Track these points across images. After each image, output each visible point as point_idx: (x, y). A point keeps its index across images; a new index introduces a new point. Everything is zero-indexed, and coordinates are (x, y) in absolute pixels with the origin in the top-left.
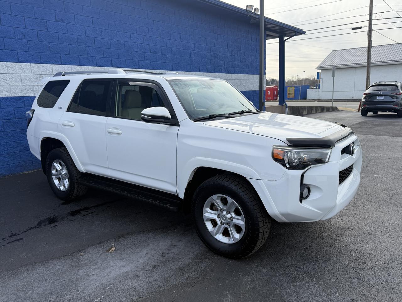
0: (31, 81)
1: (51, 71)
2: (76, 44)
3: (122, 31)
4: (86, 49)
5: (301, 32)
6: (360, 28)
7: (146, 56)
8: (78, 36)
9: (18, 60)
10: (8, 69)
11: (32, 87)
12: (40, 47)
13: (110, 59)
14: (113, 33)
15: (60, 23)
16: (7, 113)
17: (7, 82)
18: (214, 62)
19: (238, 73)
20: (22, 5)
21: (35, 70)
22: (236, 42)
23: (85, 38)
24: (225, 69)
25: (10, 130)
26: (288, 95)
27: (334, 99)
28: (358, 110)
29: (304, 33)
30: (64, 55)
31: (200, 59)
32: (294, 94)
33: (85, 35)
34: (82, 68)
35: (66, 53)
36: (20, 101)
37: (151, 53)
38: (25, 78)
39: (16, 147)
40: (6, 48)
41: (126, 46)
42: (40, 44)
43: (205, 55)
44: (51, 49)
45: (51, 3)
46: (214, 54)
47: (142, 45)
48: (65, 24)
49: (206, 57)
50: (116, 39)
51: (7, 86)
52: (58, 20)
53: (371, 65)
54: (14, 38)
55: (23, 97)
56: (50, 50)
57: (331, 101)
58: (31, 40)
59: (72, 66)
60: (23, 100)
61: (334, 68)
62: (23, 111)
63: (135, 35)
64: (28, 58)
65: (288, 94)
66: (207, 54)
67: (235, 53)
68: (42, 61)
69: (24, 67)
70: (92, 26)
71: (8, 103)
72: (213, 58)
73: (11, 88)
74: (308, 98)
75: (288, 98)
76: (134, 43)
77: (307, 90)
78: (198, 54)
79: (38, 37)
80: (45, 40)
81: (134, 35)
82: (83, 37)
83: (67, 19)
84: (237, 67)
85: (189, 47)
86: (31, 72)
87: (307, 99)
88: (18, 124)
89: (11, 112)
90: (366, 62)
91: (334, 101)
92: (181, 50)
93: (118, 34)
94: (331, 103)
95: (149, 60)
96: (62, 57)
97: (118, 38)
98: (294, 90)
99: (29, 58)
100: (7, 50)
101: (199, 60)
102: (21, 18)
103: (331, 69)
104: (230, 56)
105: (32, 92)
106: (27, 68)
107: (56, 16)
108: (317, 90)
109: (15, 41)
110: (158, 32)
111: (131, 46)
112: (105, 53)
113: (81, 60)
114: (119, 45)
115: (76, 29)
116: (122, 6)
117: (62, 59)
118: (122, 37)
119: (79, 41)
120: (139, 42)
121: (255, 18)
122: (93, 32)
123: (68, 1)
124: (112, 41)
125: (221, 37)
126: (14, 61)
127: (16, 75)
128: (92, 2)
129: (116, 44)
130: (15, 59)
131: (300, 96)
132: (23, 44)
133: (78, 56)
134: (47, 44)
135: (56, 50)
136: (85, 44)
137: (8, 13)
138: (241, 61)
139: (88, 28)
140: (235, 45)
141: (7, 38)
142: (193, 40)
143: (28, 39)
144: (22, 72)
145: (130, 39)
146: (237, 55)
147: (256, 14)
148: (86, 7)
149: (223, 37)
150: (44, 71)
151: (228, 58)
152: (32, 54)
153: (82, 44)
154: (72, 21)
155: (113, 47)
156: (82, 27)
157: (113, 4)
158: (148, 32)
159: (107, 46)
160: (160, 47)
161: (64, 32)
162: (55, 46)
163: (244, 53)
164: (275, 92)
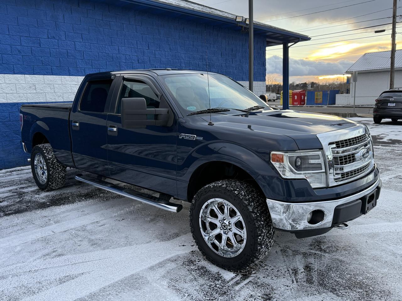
0: (24, 90)
1: (43, 81)
3: (111, 44)
4: (75, 62)
5: (306, 38)
6: (384, 31)
7: (134, 67)
8: (68, 51)
9: (14, 72)
10: (5, 80)
11: (25, 95)
12: (34, 61)
13: (99, 69)
14: (101, 46)
15: (52, 40)
16: (3, 117)
17: (3, 90)
20: (18, 26)
21: (28, 80)
22: (231, 51)
23: (75, 52)
25: (5, 131)
26: (315, 100)
27: (355, 105)
29: (310, 38)
30: (55, 67)
32: (322, 99)
33: (74, 49)
34: (71, 78)
35: (57, 66)
36: (15, 107)
37: (139, 63)
38: (19, 87)
39: (10, 146)
40: (4, 62)
41: (114, 57)
42: (34, 58)
43: (196, 64)
44: (43, 62)
45: (44, 24)
47: (130, 57)
48: (57, 40)
49: (198, 66)
50: (105, 52)
51: (4, 94)
52: (50, 37)
53: (395, 69)
54: (11, 54)
55: (18, 103)
56: (42, 63)
58: (26, 55)
59: (62, 76)
60: (17, 106)
62: (17, 115)
63: (124, 48)
64: (22, 70)
65: (315, 99)
66: (198, 63)
67: (230, 61)
68: (35, 73)
69: (19, 78)
70: (82, 41)
71: (4, 108)
74: (337, 104)
75: (316, 103)
76: (122, 55)
77: (336, 95)
79: (32, 52)
80: (37, 55)
82: (73, 51)
83: (59, 37)
85: (179, 57)
86: (25, 82)
88: (13, 126)
89: (7, 116)
92: (170, 59)
93: (106, 47)
97: (107, 51)
98: (322, 95)
100: (5, 64)
102: (17, 37)
106: (21, 79)
107: (49, 34)
108: (347, 95)
109: (12, 56)
110: (147, 44)
111: (119, 58)
112: (93, 64)
113: (70, 71)
114: (107, 57)
115: (66, 45)
116: (111, 22)
117: (53, 70)
118: (110, 50)
119: (69, 54)
120: (127, 54)
121: (245, 28)
122: (82, 46)
123: (60, 21)
124: (100, 54)
125: (214, 46)
126: (11, 73)
127: (12, 85)
128: (81, 20)
129: (104, 56)
130: (11, 72)
131: (329, 102)
132: (19, 59)
133: (68, 68)
134: (40, 58)
135: (48, 63)
136: (75, 57)
137: (6, 33)
138: (237, 69)
139: (78, 43)
140: (230, 53)
141: (5, 54)
142: (184, 50)
143: (23, 54)
144: (17, 82)
145: (118, 51)
146: (232, 63)
147: (247, 24)
148: (76, 25)
149: (217, 46)
150: (36, 81)
151: (222, 66)
152: (27, 67)
153: (72, 57)
154: (63, 38)
155: (101, 59)
156: (73, 42)
157: (101, 21)
158: (136, 44)
159: (96, 58)
160: (148, 58)
161: (56, 47)
162: (46, 59)
163: (241, 60)
164: (303, 96)
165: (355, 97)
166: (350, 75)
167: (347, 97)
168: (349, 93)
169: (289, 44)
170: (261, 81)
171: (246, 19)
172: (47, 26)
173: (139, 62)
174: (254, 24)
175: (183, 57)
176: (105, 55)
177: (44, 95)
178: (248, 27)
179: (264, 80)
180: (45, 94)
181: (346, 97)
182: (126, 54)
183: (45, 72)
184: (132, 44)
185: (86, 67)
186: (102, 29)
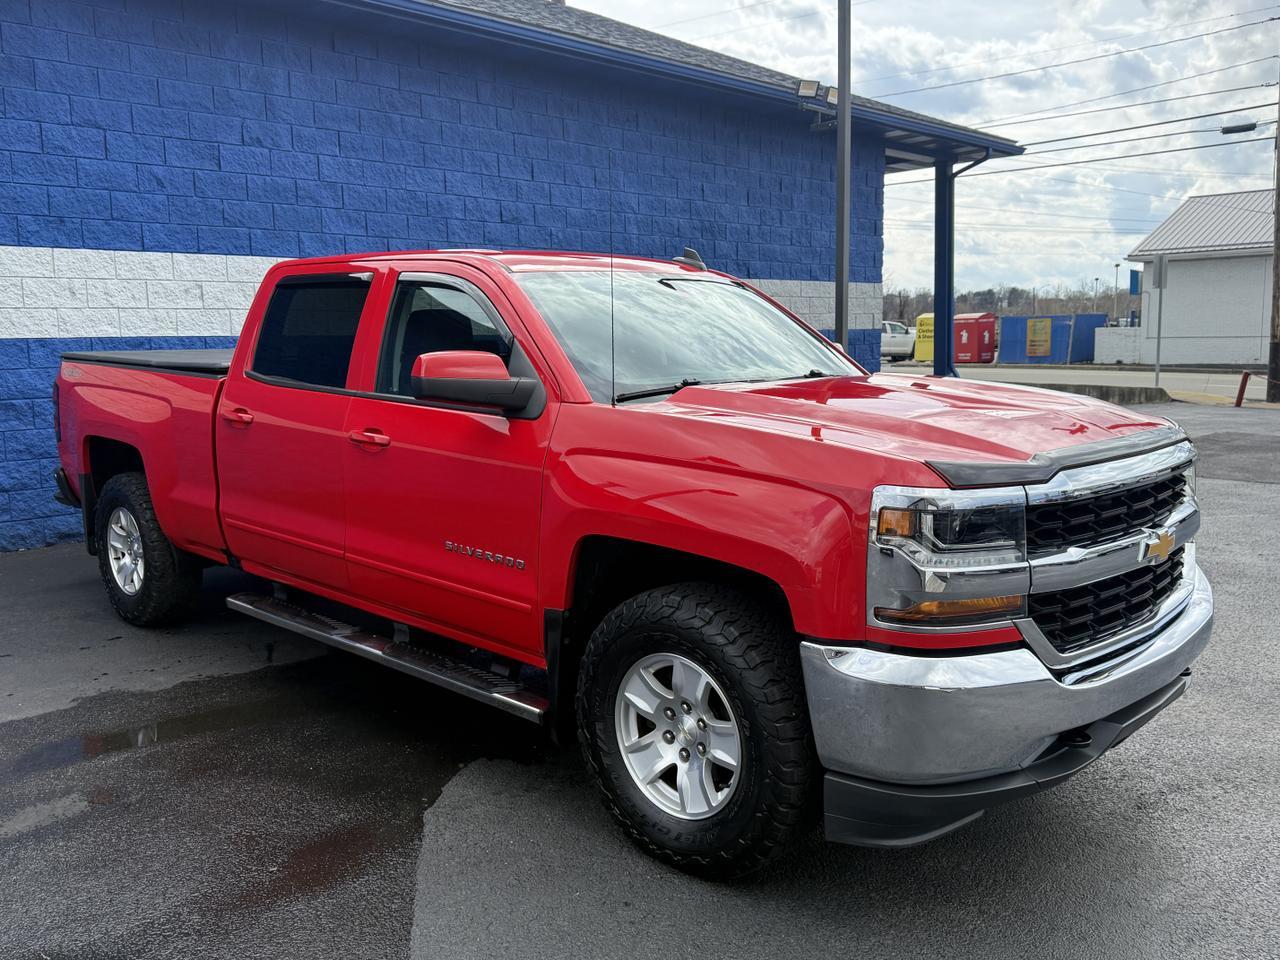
0: (170, 298)
1: (224, 272)
2: (293, 201)
3: (422, 164)
4: (317, 216)
5: (1009, 149)
6: (1251, 127)
8: (299, 182)
10: (115, 268)
11: (173, 313)
12: (199, 211)
13: (386, 240)
14: (395, 170)
15: (253, 148)
17: (111, 300)
18: (703, 245)
19: (782, 277)
20: (160, 106)
21: (182, 269)
22: (778, 188)
23: (317, 186)
24: (738, 265)
26: (1028, 347)
28: (1235, 401)
29: (1020, 151)
30: (259, 231)
31: (656, 238)
32: (1049, 343)
33: (316, 178)
35: (265, 226)
37: (502, 222)
38: (156, 289)
40: (115, 215)
41: (429, 204)
42: (201, 204)
44: (226, 216)
45: (233, 100)
46: (702, 222)
47: (477, 202)
48: (267, 151)
49: (677, 233)
50: (404, 186)
51: (112, 310)
52: (250, 141)
54: (136, 189)
56: (224, 219)
57: (1153, 370)
58: (177, 193)
61: (1161, 257)
63: (459, 174)
65: (1028, 343)
66: (679, 222)
67: (773, 219)
68: (202, 248)
69: (155, 263)
70: (338, 154)
73: (122, 314)
74: (1097, 359)
75: (1031, 357)
76: (453, 197)
77: (1097, 330)
78: (649, 222)
79: (194, 185)
80: (211, 194)
81: (456, 173)
82: (311, 182)
83: (273, 139)
84: (779, 259)
85: (621, 203)
86: (173, 274)
87: (1095, 362)
90: (1272, 239)
91: (1162, 371)
92: (594, 212)
93: (409, 172)
94: (1153, 375)
95: (498, 243)
96: (255, 235)
97: (409, 184)
98: (1049, 331)
99: (169, 241)
100: (118, 220)
101: (653, 241)
102: (156, 141)
103: (1152, 262)
104: (756, 227)
105: (170, 325)
106: (162, 266)
107: (244, 131)
108: (1131, 330)
109: (138, 198)
110: (526, 165)
111: (446, 206)
112: (370, 224)
113: (303, 243)
114: (412, 201)
115: (293, 162)
116: (423, 97)
117: (254, 239)
118: (419, 180)
119: (300, 193)
120: (471, 193)
121: (825, 117)
122: (339, 169)
123: (276, 93)
124: (391, 192)
125: (726, 172)
126: (133, 247)
127: (135, 282)
128: (339, 90)
129: (403, 200)
130: (134, 243)
131: (1072, 352)
132: (157, 204)
133: (295, 233)
134: (217, 202)
135: (239, 216)
136: (317, 202)
137: (125, 129)
138: (794, 241)
139: (327, 158)
140: (773, 193)
141: (120, 191)
142: (635, 185)
143: (170, 190)
144: (149, 275)
145: (441, 184)
146: (781, 223)
147: (831, 106)
148: (323, 105)
149: (735, 171)
150: (205, 273)
151: (748, 234)
152: (179, 229)
153: (308, 201)
154: (286, 143)
155: (394, 208)
156: (312, 156)
157: (397, 92)
158: (496, 165)
159: (378, 205)
160: (531, 206)
161: (263, 171)
162: (235, 208)
163: (806, 216)
164: (986, 334)
165: (1159, 338)
166: (1139, 267)
167: (1133, 338)
168: (1139, 326)
169: (956, 167)
170: (867, 280)
171: (828, 89)
172: (242, 107)
173: (504, 219)
174: (855, 107)
175: (634, 203)
176: (405, 196)
177: (226, 314)
178: (833, 113)
179: (878, 279)
180: (227, 312)
181: (1129, 337)
182: (465, 194)
183: (230, 247)
184: (483, 166)
185: (348, 232)
186: (397, 118)
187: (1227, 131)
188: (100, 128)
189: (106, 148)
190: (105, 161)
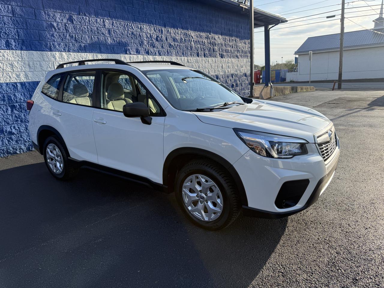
3: (134, 22)
4: (105, 39)
5: (283, 21)
6: (334, 16)
7: (154, 44)
9: (51, 49)
10: (43, 57)
19: (230, 58)
27: (311, 80)
28: (332, 89)
29: (287, 21)
31: (199, 46)
32: (275, 77)
33: (103, 27)
34: (102, 56)
44: (77, 39)
52: (82, 14)
53: (344, 49)
58: (60, 31)
59: (94, 54)
63: (145, 26)
68: (70, 50)
72: (209, 45)
76: (143, 33)
77: (287, 74)
78: (197, 41)
79: (66, 29)
80: (71, 32)
83: (89, 13)
84: (230, 52)
86: (62, 59)
87: (286, 81)
90: (339, 47)
91: (311, 83)
93: (130, 25)
97: (131, 29)
98: (275, 74)
99: (59, 48)
100: (42, 40)
102: (52, 13)
103: (309, 54)
107: (80, 10)
110: (163, 23)
111: (142, 36)
112: (120, 42)
113: (101, 48)
114: (132, 34)
115: (96, 22)
117: (86, 47)
118: (133, 27)
119: (99, 32)
120: (148, 32)
122: (110, 24)
125: (216, 26)
130: (48, 49)
133: (98, 45)
135: (81, 39)
137: (41, 9)
139: (106, 20)
141: (41, 30)
144: (54, 59)
145: (140, 29)
146: (230, 42)
148: (104, 2)
149: (218, 26)
150: (72, 58)
151: (222, 45)
152: (62, 44)
153: (101, 34)
156: (102, 19)
164: (259, 76)
165: (310, 74)
166: (297, 56)
168: (297, 72)
169: (270, 26)
181: (294, 74)
183: (79, 50)
186: (126, 7)
187: (328, 17)
188: (32, 8)
189: (35, 15)
190: (35, 20)
